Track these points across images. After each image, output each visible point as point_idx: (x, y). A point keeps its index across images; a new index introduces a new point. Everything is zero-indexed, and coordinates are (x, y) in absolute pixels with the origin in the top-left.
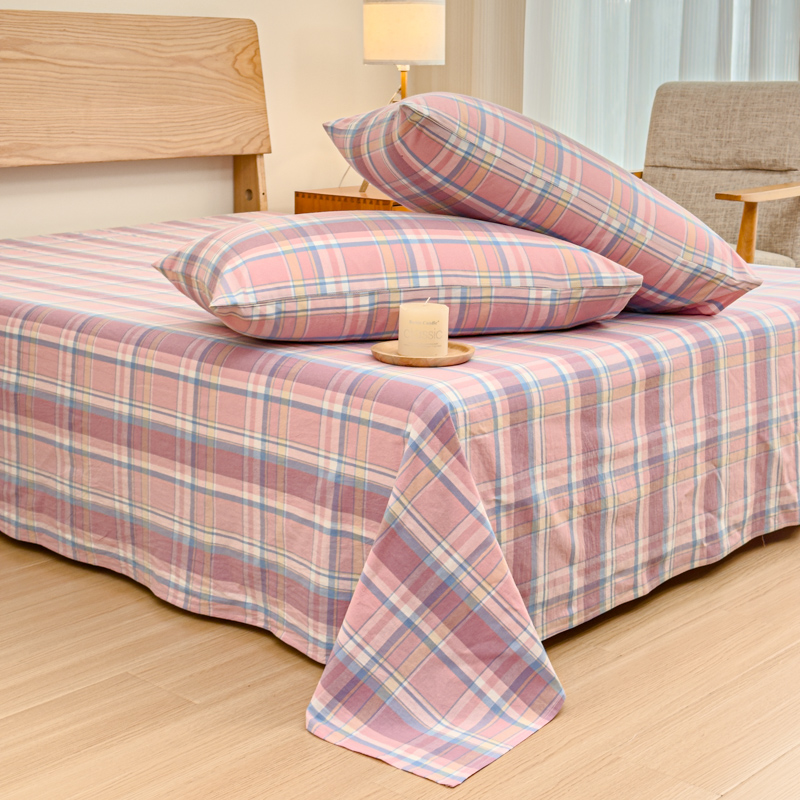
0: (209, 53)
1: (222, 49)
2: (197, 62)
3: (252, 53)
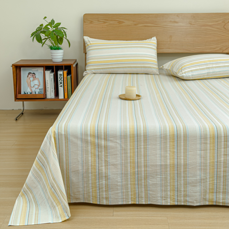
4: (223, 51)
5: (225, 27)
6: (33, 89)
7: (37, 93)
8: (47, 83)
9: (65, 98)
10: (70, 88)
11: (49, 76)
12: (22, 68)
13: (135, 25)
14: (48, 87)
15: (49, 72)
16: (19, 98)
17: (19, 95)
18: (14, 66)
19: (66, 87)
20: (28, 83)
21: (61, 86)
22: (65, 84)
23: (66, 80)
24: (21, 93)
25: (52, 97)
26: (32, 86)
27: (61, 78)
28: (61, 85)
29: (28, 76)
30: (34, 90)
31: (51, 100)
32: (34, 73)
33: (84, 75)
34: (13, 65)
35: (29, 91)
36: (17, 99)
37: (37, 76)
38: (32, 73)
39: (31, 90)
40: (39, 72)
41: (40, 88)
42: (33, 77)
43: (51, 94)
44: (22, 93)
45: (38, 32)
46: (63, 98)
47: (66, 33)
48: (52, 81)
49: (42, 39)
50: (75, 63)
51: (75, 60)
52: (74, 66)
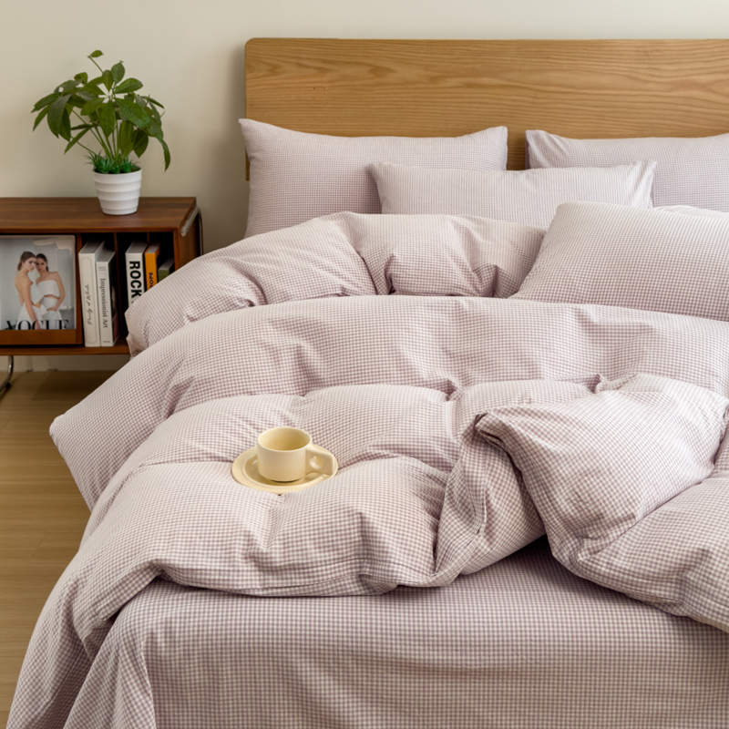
6: (41, 312)
7: (54, 326)
8: (84, 295)
14: (91, 307)
15: (92, 256)
20: (20, 291)
25: (104, 345)
26: (36, 301)
27: (136, 275)
29: (20, 267)
30: (43, 316)
31: (101, 351)
32: (42, 256)
35: (23, 317)
37: (52, 265)
38: (36, 254)
39: (33, 315)
41: (63, 307)
42: (39, 270)
43: (99, 334)
48: (102, 287)
49: (72, 125)
50: (186, 218)
51: (191, 202)
52: (184, 234)
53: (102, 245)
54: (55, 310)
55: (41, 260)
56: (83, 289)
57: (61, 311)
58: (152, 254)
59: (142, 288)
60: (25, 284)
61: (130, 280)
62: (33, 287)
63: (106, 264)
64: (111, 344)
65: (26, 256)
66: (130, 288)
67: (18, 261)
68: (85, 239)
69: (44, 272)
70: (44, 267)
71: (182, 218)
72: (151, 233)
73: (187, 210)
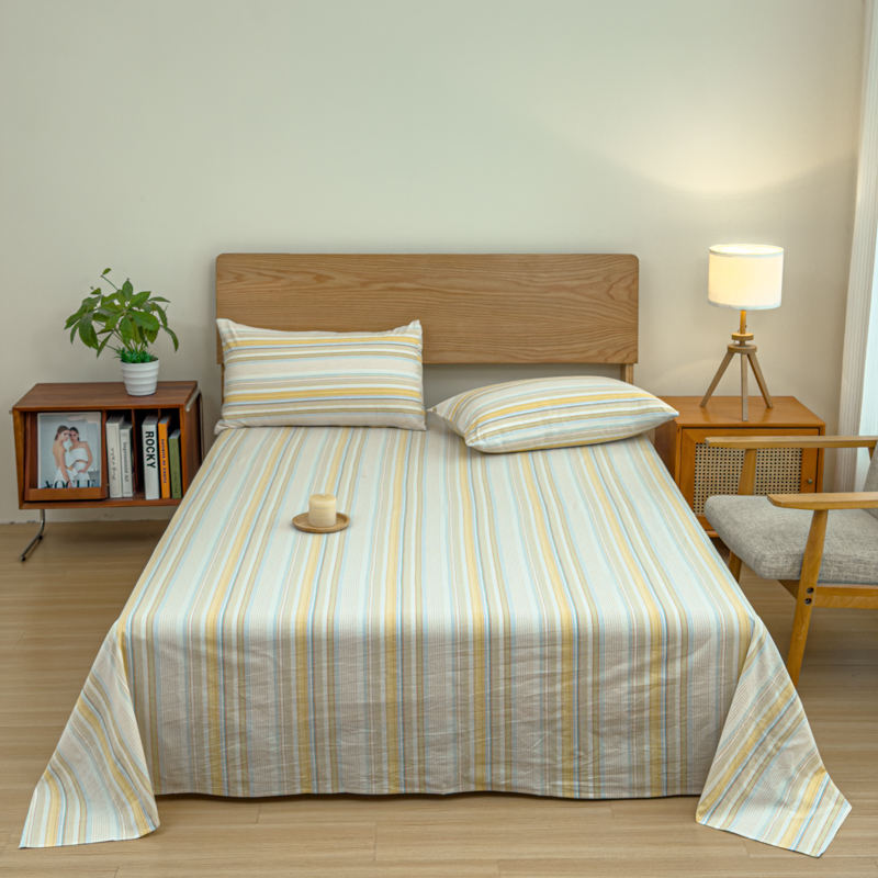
0: (585, 282)
1: (600, 279)
2: (572, 290)
3: (629, 282)
4: (606, 359)
5: (611, 293)
6: (73, 474)
7: (83, 484)
8: (110, 457)
9: (164, 496)
10: (176, 469)
11: (118, 435)
12: (39, 415)
13: (364, 285)
14: (116, 466)
15: (117, 425)
16: (31, 499)
17: (32, 491)
18: (17, 413)
19: (165, 467)
20: (57, 457)
21: (152, 465)
22: (162, 459)
23: (166, 448)
24: (36, 486)
25: (125, 495)
26: (69, 465)
27: (150, 442)
28: (151, 461)
29: (56, 438)
30: (74, 477)
31: (123, 502)
32: (74, 429)
33: (216, 432)
34: (14, 409)
35: (59, 478)
36: (25, 501)
37: (83, 436)
38: (70, 427)
39: (67, 476)
40: (89, 426)
41: (91, 469)
42: (72, 440)
43: (121, 487)
44: (41, 484)
45: (85, 315)
46: (156, 497)
47: (166, 312)
48: (125, 449)
49: (97, 331)
50: (190, 397)
51: (193, 385)
52: (188, 410)
53: (122, 419)
54: (83, 471)
55: (73, 432)
56: (110, 452)
57: (90, 473)
58: (164, 425)
59: (155, 453)
60: (60, 451)
61: (145, 446)
62: (67, 454)
63: (127, 431)
64: (131, 495)
65: (62, 429)
66: (145, 453)
67: (55, 433)
68: (110, 414)
69: (76, 442)
70: (75, 438)
71: (187, 397)
72: (163, 410)
73: (190, 391)
